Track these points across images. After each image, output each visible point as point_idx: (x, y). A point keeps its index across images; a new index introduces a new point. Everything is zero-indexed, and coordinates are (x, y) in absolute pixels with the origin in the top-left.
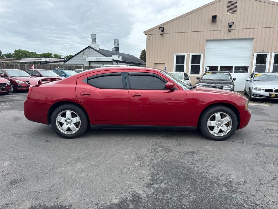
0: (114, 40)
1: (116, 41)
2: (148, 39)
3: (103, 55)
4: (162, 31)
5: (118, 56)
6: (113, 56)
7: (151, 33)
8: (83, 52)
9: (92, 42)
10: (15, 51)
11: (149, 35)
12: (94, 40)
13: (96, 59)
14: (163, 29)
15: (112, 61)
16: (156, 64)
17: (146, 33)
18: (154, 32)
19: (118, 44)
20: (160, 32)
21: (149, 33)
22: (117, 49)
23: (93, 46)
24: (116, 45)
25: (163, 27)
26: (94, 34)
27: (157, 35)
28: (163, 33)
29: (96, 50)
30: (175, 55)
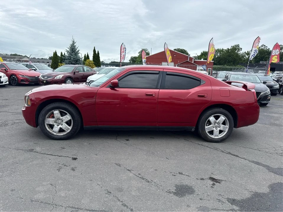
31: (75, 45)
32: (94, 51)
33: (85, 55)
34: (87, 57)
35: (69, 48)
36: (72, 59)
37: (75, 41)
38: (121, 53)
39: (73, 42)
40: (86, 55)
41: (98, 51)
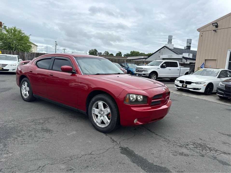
0: (187, 39)
1: (189, 41)
2: (201, 36)
3: (175, 53)
4: (217, 26)
5: (188, 54)
6: (183, 54)
7: (205, 30)
8: (159, 51)
9: (169, 42)
10: (131, 52)
11: (202, 32)
12: (170, 41)
13: (168, 56)
14: (216, 24)
15: (182, 58)
16: (206, 61)
17: (199, 30)
18: (208, 29)
19: (190, 43)
20: (214, 28)
21: (202, 30)
22: (189, 47)
23: (168, 46)
24: (188, 44)
25: (217, 23)
26: (171, 36)
27: (211, 31)
28: (217, 29)
29: (170, 49)
30: (228, 51)
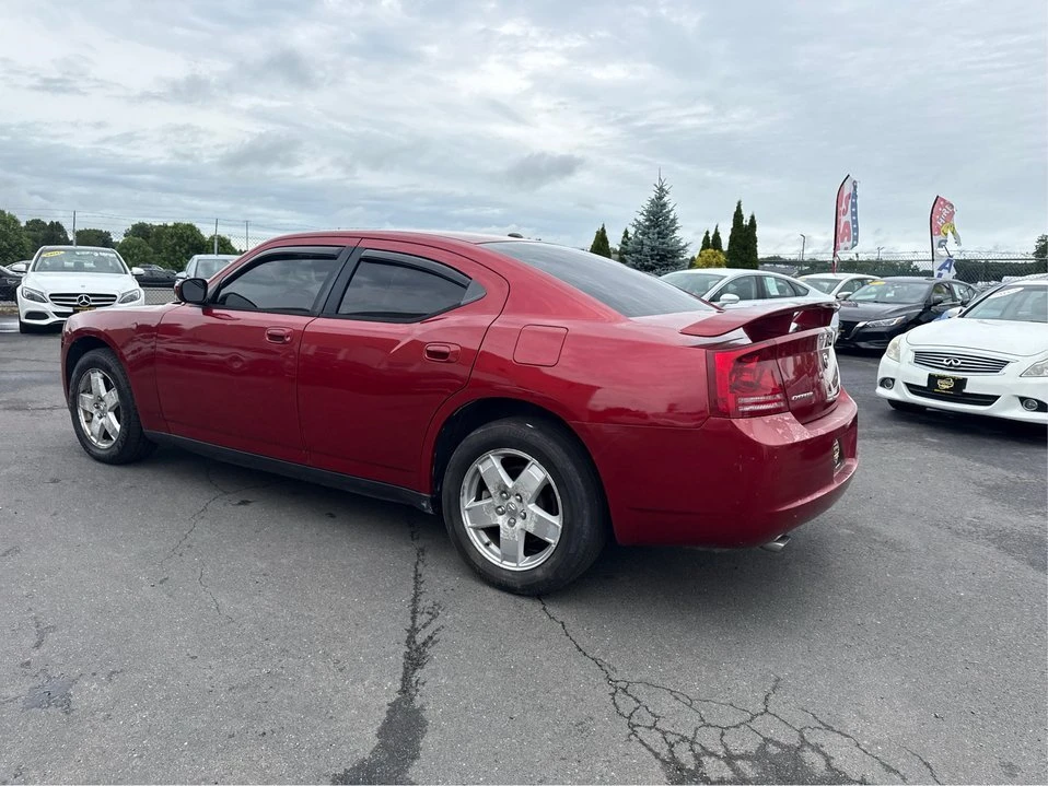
31: (665, 199)
32: (738, 216)
33: (707, 233)
34: (711, 243)
35: (642, 214)
36: (646, 249)
37: (666, 188)
38: (839, 218)
39: (661, 189)
40: (711, 235)
41: (753, 217)
